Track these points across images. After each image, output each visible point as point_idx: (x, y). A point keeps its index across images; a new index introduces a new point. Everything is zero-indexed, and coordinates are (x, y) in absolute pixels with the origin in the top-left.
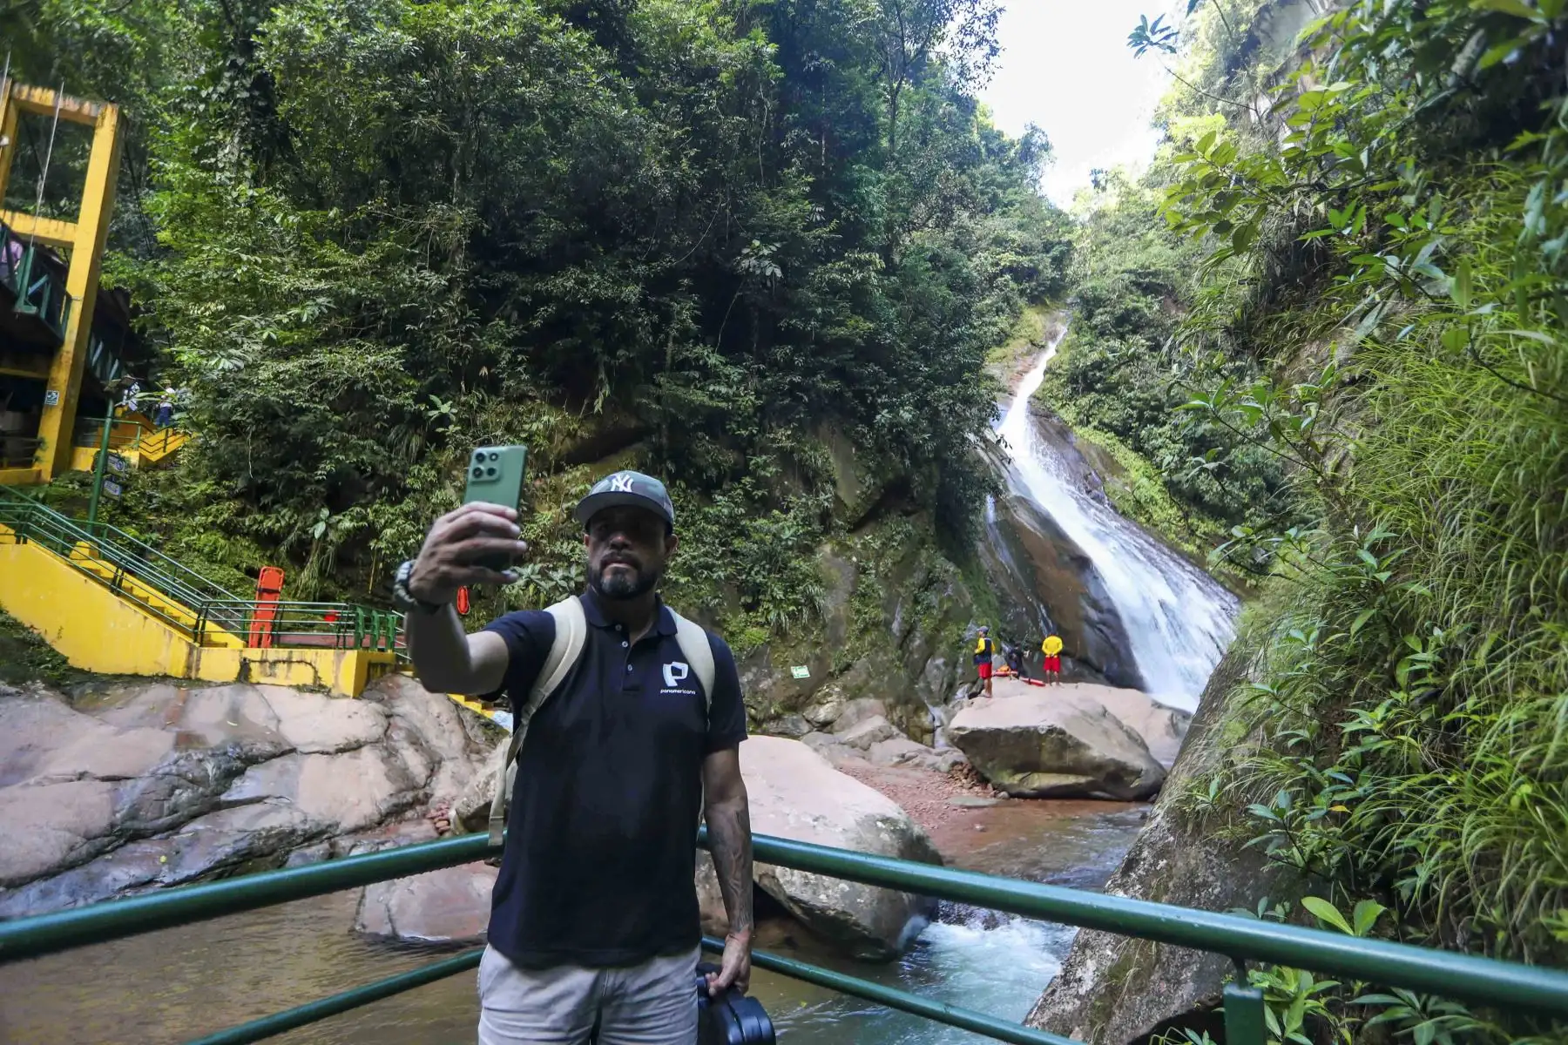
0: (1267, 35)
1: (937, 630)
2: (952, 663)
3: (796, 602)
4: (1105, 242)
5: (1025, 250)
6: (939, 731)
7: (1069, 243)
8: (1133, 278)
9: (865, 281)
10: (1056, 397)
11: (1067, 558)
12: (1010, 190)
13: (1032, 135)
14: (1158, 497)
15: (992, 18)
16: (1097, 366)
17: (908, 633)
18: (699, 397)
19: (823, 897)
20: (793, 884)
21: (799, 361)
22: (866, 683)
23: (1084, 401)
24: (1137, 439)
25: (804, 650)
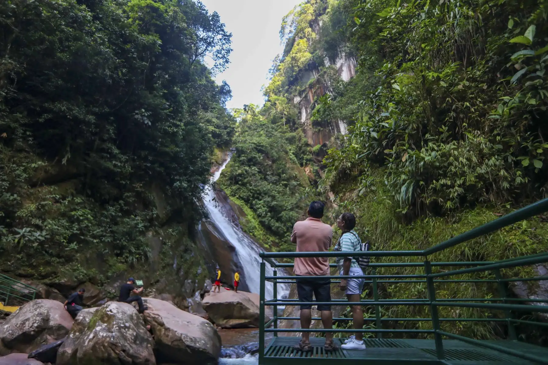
0: (301, 79)
1: (189, 269)
2: (194, 282)
3: (139, 254)
4: (247, 131)
5: (218, 127)
6: (190, 308)
7: (233, 128)
8: (255, 146)
9: (177, 132)
10: (224, 185)
11: (226, 246)
12: (215, 103)
13: (225, 86)
14: (257, 226)
15: (228, 51)
16: (240, 175)
17: (179, 270)
18: (109, 165)
19: (198, 345)
20: (187, 341)
21: (150, 158)
22: (165, 287)
23: (234, 187)
24: (251, 204)
25: (142, 274)
